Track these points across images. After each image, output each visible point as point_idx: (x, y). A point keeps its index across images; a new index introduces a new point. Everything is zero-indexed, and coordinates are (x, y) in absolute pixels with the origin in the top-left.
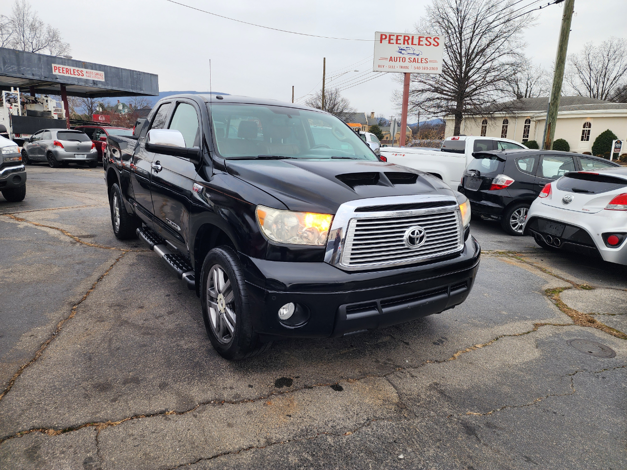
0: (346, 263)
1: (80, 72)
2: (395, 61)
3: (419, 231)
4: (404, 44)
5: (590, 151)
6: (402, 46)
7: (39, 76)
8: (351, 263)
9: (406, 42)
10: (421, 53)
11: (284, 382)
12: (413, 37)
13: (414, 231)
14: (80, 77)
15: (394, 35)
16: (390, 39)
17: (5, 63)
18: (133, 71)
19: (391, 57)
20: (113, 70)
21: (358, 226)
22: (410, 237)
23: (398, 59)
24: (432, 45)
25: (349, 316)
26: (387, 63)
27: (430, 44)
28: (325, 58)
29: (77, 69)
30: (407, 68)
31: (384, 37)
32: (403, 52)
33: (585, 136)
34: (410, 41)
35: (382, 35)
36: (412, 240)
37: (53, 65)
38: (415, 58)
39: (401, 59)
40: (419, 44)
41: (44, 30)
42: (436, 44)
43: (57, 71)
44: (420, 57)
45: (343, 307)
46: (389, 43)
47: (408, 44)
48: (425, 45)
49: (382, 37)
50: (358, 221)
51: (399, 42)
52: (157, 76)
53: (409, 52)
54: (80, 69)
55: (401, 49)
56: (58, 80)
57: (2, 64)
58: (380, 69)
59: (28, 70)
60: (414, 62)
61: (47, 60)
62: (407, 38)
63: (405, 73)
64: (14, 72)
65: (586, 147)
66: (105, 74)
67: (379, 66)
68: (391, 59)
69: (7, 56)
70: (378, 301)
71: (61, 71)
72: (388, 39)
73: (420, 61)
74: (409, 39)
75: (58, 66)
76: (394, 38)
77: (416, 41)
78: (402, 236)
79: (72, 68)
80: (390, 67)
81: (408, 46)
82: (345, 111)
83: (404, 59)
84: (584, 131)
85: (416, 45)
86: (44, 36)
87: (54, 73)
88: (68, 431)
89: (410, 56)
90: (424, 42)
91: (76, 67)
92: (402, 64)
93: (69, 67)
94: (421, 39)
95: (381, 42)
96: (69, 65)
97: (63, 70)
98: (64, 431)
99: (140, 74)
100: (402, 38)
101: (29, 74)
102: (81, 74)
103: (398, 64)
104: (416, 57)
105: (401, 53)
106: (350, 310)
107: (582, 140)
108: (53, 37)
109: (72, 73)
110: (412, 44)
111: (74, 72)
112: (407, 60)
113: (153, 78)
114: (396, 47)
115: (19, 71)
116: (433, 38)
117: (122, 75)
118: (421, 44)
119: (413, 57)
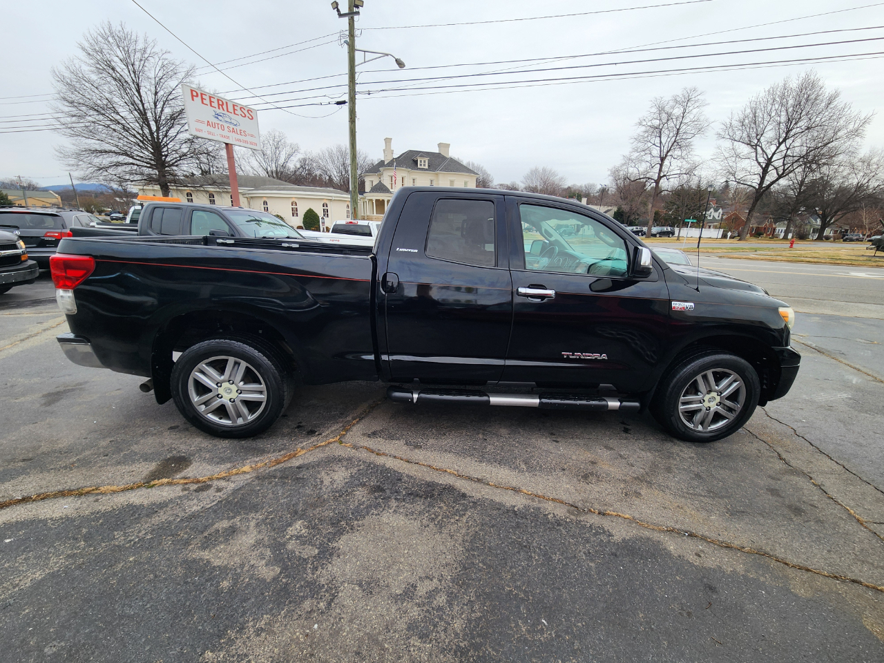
2: (214, 127)
4: (219, 108)
5: (302, 225)
6: (218, 111)
9: (220, 106)
12: (227, 103)
15: (206, 95)
16: (202, 99)
19: (208, 121)
23: (216, 125)
30: (228, 137)
31: (195, 94)
33: (295, 212)
34: (225, 107)
38: (233, 129)
39: (219, 126)
40: (235, 113)
42: (251, 117)
44: (238, 128)
46: (202, 102)
47: (223, 110)
48: (240, 115)
49: (193, 93)
51: (213, 104)
60: (233, 133)
62: (220, 102)
63: (226, 143)
65: (298, 221)
72: (200, 97)
73: (239, 132)
74: (223, 104)
76: (207, 98)
77: (231, 109)
83: (222, 126)
84: (293, 208)
85: (231, 113)
89: (230, 125)
90: (239, 111)
92: (222, 132)
94: (235, 107)
95: (193, 100)
103: (217, 131)
104: (235, 128)
107: (293, 216)
110: (228, 111)
112: (226, 129)
114: (210, 110)
116: (246, 109)
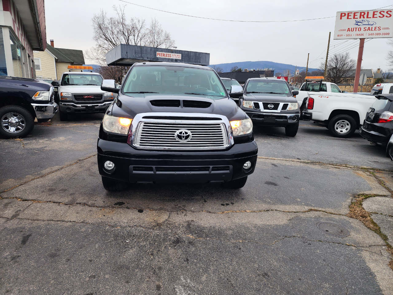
0: (137, 144)
1: (169, 55)
2: (352, 30)
3: (185, 132)
4: (360, 18)
6: (359, 20)
7: (150, 58)
8: (140, 145)
9: (362, 16)
10: (375, 23)
11: (121, 204)
12: (368, 13)
13: (182, 132)
14: (169, 58)
15: (352, 13)
16: (348, 16)
17: (135, 53)
18: (196, 52)
19: (349, 29)
20: (186, 52)
21: (144, 126)
22: (178, 134)
23: (355, 29)
24: (385, 16)
25: (134, 172)
26: (346, 33)
27: (384, 16)
28: (330, 33)
29: (168, 53)
30: (363, 35)
31: (343, 15)
32: (359, 24)
34: (365, 16)
35: (342, 14)
36: (180, 137)
37: (157, 52)
38: (369, 28)
39: (357, 29)
40: (373, 17)
41: (163, 34)
43: (159, 55)
44: (374, 27)
45: (131, 167)
46: (348, 18)
47: (364, 17)
48: (378, 17)
49: (342, 15)
50: (145, 123)
51: (356, 17)
52: (209, 54)
53: (364, 23)
54: (169, 54)
55: (358, 22)
56: (159, 60)
57: (134, 54)
58: (339, 37)
59: (146, 56)
60: (369, 30)
61: (155, 50)
62: (363, 14)
63: (360, 39)
64: (139, 57)
66: (182, 55)
67: (338, 36)
68: (349, 30)
69: (137, 49)
70: (154, 167)
71: (160, 55)
72: (346, 16)
73: (373, 29)
74: (365, 14)
75: (159, 52)
76: (352, 15)
77: (371, 15)
78: (174, 134)
79: (166, 53)
80: (347, 35)
81: (364, 19)
82: (353, 69)
83: (360, 29)
85: (371, 18)
86: (162, 38)
87: (157, 56)
88: (25, 201)
89: (365, 26)
90: (378, 14)
91: (168, 52)
92: (358, 32)
93: (164, 53)
94: (375, 13)
95: (341, 18)
96: (164, 52)
97: (161, 55)
98: (23, 200)
99: (200, 54)
100: (359, 15)
101: (146, 58)
102: (170, 56)
103: (354, 33)
104: (371, 27)
105: (357, 24)
106: (135, 169)
108: (167, 38)
109: (166, 56)
110: (367, 17)
111: (167, 55)
112: (363, 29)
113: (207, 55)
114: (353, 21)
115: (141, 57)
116: (386, 11)
117: (190, 55)
118: (375, 17)
119: (367, 27)
